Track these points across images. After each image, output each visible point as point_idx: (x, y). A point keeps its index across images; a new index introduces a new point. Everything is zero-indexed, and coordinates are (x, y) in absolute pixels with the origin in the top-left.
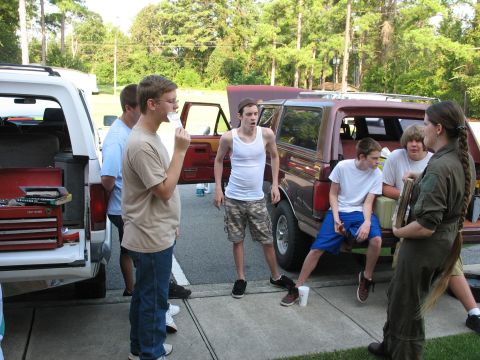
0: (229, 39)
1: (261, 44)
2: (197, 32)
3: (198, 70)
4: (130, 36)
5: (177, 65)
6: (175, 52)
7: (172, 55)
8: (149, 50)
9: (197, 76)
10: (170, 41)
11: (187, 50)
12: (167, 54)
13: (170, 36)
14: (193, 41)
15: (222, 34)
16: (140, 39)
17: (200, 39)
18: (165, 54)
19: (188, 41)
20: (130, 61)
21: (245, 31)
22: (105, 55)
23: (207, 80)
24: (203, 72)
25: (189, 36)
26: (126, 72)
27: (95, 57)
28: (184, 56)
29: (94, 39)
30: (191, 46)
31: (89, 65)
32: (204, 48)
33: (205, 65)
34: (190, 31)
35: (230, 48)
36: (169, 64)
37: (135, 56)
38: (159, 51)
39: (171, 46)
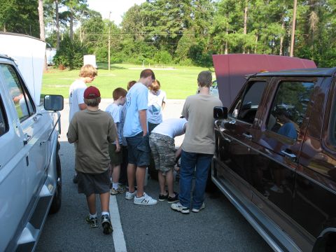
0: (193, 29)
1: (217, 31)
2: (169, 24)
3: (170, 52)
4: (121, 28)
5: (155, 48)
6: (153, 39)
7: (151, 41)
8: (135, 38)
9: (169, 56)
10: (150, 31)
11: (162, 37)
12: (148, 41)
13: (149, 28)
14: (167, 31)
15: (187, 25)
16: (128, 30)
17: (171, 29)
18: (146, 41)
19: (163, 31)
20: (121, 45)
21: (204, 22)
22: (104, 42)
23: (176, 59)
24: (174, 53)
25: (163, 27)
26: (118, 54)
27: (97, 43)
28: (160, 41)
29: (96, 30)
30: (165, 34)
31: (92, 49)
32: (174, 35)
33: (175, 48)
34: (164, 24)
35: (193, 35)
36: (149, 48)
37: (125, 42)
38: (142, 38)
39: (150, 34)
